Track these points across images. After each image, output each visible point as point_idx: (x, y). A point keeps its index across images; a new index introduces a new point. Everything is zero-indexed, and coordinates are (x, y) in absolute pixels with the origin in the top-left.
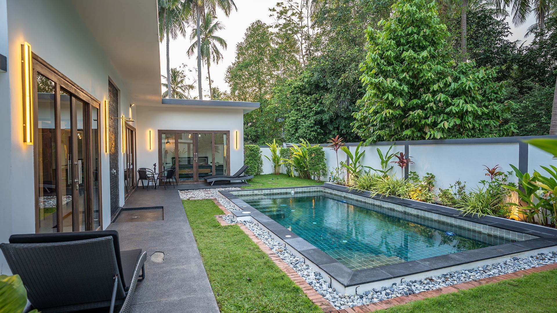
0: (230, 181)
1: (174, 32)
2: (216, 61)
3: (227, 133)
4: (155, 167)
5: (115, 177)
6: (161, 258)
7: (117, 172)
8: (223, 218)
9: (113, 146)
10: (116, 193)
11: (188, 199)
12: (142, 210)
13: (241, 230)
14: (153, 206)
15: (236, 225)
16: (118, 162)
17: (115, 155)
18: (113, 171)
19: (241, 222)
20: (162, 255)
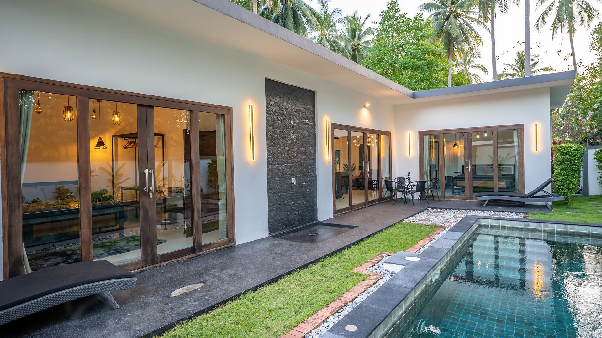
0: (524, 203)
1: (503, 5)
2: (586, 23)
3: (520, 128)
4: (409, 177)
5: (302, 187)
6: (186, 291)
7: (310, 181)
8: (383, 259)
9: (292, 152)
10: (304, 204)
11: (410, 222)
12: (336, 228)
13: (353, 286)
14: (350, 225)
15: (369, 275)
16: (314, 170)
17: (301, 163)
18: (294, 180)
19: (386, 272)
20: (196, 288)
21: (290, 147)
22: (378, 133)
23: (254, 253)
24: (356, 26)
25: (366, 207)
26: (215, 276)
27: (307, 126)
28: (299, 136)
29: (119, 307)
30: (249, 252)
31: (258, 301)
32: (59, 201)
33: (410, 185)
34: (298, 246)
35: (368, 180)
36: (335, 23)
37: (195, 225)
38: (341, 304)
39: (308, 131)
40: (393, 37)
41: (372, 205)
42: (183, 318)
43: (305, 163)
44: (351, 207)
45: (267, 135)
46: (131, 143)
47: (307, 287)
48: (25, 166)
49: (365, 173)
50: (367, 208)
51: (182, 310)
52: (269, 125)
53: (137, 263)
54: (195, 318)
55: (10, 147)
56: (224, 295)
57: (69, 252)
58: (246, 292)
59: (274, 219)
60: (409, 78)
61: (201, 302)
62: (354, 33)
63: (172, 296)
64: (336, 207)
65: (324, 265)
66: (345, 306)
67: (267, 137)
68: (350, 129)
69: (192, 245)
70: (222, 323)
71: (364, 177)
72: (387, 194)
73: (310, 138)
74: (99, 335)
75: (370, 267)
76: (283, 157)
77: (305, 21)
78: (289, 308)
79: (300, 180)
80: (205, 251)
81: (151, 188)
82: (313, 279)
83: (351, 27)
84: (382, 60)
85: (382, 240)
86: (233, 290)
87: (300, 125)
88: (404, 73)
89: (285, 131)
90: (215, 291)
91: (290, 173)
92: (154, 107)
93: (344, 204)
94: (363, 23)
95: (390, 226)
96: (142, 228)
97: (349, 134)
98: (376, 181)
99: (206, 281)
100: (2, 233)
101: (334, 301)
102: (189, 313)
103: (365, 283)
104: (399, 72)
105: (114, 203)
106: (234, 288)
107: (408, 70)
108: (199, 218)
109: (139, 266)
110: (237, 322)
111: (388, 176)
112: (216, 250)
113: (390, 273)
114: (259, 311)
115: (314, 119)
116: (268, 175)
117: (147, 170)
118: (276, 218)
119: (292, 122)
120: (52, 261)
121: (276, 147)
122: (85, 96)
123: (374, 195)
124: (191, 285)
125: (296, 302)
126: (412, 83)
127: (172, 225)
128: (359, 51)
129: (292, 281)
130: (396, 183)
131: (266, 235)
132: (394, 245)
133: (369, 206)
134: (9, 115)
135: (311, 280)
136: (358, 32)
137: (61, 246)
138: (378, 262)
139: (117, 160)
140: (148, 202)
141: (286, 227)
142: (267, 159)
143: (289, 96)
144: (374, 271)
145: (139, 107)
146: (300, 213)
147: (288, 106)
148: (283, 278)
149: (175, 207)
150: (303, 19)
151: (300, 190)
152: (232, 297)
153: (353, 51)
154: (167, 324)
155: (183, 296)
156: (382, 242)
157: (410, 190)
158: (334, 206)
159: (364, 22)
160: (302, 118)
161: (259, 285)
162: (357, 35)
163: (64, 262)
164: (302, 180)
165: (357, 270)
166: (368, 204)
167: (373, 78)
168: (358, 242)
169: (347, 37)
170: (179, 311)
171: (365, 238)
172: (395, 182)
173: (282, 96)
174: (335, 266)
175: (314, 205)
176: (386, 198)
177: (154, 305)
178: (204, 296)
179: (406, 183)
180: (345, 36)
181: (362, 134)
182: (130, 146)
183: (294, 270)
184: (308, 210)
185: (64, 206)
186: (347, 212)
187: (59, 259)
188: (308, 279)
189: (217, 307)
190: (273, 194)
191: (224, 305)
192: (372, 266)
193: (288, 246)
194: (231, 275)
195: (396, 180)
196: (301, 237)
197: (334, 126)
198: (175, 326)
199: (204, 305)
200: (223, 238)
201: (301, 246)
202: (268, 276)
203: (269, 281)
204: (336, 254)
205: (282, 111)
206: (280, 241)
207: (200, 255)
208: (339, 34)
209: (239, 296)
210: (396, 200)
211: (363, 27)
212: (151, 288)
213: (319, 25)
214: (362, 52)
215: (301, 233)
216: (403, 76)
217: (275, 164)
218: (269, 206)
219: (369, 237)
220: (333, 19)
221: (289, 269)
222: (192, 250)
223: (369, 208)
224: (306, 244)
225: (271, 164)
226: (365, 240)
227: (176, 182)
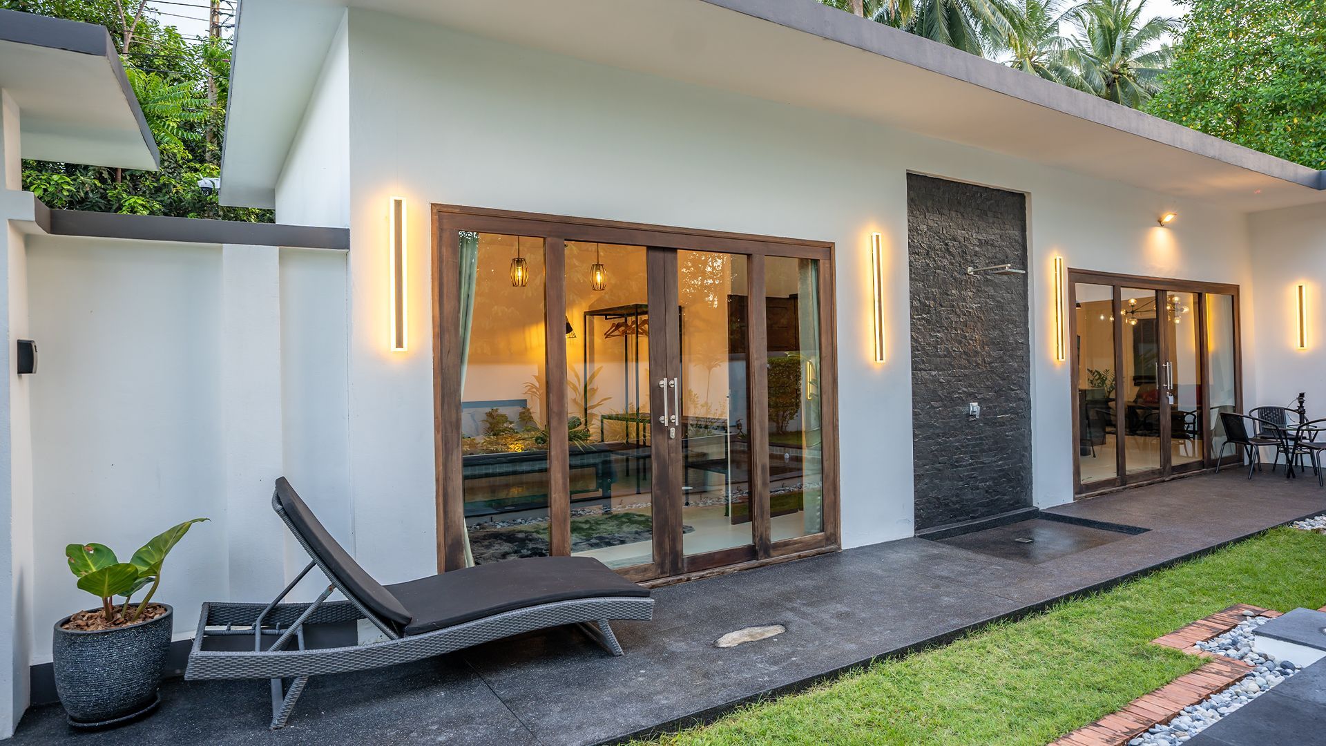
4: (1301, 406)
5: (994, 423)
6: (748, 639)
7: (1013, 411)
8: (1244, 622)
9: (971, 342)
10: (998, 466)
11: (1318, 531)
12: (1086, 528)
13: (1163, 681)
14: (1123, 523)
15: (1208, 661)
16: (1024, 384)
17: (991, 367)
18: (975, 407)
19: (1262, 660)
20: (768, 635)
21: (964, 328)
22: (1199, 290)
23: (885, 571)
24: (1115, 21)
25: (1164, 481)
26: (805, 614)
27: (1005, 278)
28: (986, 302)
29: (623, 653)
30: (873, 567)
31: (911, 682)
32: (492, 437)
33: (1304, 428)
34: (991, 564)
35: (1169, 411)
36: (1056, 23)
37: (756, 499)
38: (1136, 726)
39: (1008, 290)
40: (1237, 32)
41: (1183, 477)
42: (751, 697)
43: (1002, 366)
44: (1123, 478)
45: (911, 302)
46: (618, 326)
47: (1030, 667)
48: (465, 368)
49: (1162, 392)
50: (1170, 484)
51: (746, 679)
52: (916, 280)
53: (645, 570)
54: (776, 701)
55: (447, 336)
56: (832, 659)
57: (520, 535)
58: (882, 658)
59: (926, 496)
60: (1291, 136)
61: (784, 668)
62: (1111, 40)
63: (721, 646)
64: (1082, 478)
65: (1067, 619)
66: (1147, 731)
67: (912, 307)
68: (1117, 281)
69: (749, 542)
70: (834, 720)
71: (1158, 402)
72: (1230, 450)
73: (1013, 306)
74: (595, 702)
75: (1207, 640)
76: (949, 352)
77: (978, 29)
78: (990, 712)
79: (990, 408)
80: (777, 557)
81: (673, 417)
82: (1042, 649)
83: (1101, 26)
84: (1203, 97)
85: (1229, 571)
86: (851, 650)
87: (988, 277)
88: (1275, 125)
89: (953, 291)
90: (810, 647)
91: (965, 390)
92: (678, 250)
93: (1102, 470)
94: (1138, 10)
95: (1248, 537)
96: (655, 498)
97: (1116, 293)
98: (1191, 413)
99: (789, 622)
100: (435, 490)
101: (1112, 713)
102: (761, 687)
103: (1199, 680)
104: (1259, 122)
105: (583, 446)
106: (853, 647)
107: (1290, 114)
108: (764, 484)
109: (650, 575)
110: (869, 724)
111: (1230, 402)
112: (799, 556)
113: (1275, 666)
114: (917, 708)
115: (1023, 262)
116: (914, 394)
117: (665, 379)
118: (933, 494)
119: (970, 269)
120: (495, 548)
121: (933, 330)
122: (559, 237)
123: (1187, 452)
124: (756, 628)
125: (1006, 700)
126: (1301, 150)
127: (698, 497)
128: (1124, 84)
129: (989, 646)
130: (1257, 422)
131: (909, 531)
132: (1273, 589)
133: (1173, 479)
134: (445, 280)
135: (1037, 651)
136: (1121, 36)
137: (503, 522)
138: (1229, 630)
139: (592, 361)
140: (666, 445)
141: (955, 516)
142: (912, 357)
143: (962, 210)
144: (1222, 653)
145: (651, 253)
146: (989, 487)
147: (960, 233)
148: (965, 637)
149: (704, 459)
150: (973, 25)
151: (988, 431)
152: (851, 666)
153: (1108, 85)
154: (721, 703)
155: (743, 648)
156: (1229, 578)
157: (1304, 441)
158: (1077, 473)
159: (1140, 7)
160: (993, 260)
161: (910, 646)
162: (1119, 43)
163: (516, 552)
164: (995, 407)
165: (1166, 642)
166: (1171, 473)
167: (1190, 147)
168: (1158, 568)
169: (1090, 51)
170: (741, 681)
171: (1178, 560)
172: (1254, 419)
173: (946, 212)
174: (1101, 625)
175: (1025, 468)
176: (1225, 461)
177: (688, 659)
178: (789, 656)
179: (1289, 422)
180: (1083, 51)
181: (1152, 294)
182: (616, 333)
183: (991, 621)
184: (1010, 481)
185: (499, 448)
186: (1111, 492)
187: (506, 547)
188: (1028, 647)
189: (819, 683)
190: (925, 438)
191: (833, 680)
192: (1212, 638)
193: (966, 563)
194: (840, 616)
195: (1255, 414)
196: (995, 543)
197: (1077, 276)
198: (736, 709)
199: (791, 674)
200: (813, 531)
201: (1000, 566)
202: (927, 627)
203: (931, 639)
204: (1097, 594)
205: (947, 245)
206: (945, 550)
207: (767, 564)
208: (1067, 46)
209: (865, 665)
210: (1257, 467)
211: (1136, 20)
212: (676, 624)
213: (1016, 34)
214: (1135, 85)
215: (992, 534)
216: (1271, 133)
217: (930, 370)
218: (916, 466)
219: (1187, 558)
220: (1051, 13)
221: (976, 617)
222: (750, 552)
223: (1174, 484)
224: (1011, 562)
225: (920, 370)
226: (1177, 566)
227: (695, 407)
